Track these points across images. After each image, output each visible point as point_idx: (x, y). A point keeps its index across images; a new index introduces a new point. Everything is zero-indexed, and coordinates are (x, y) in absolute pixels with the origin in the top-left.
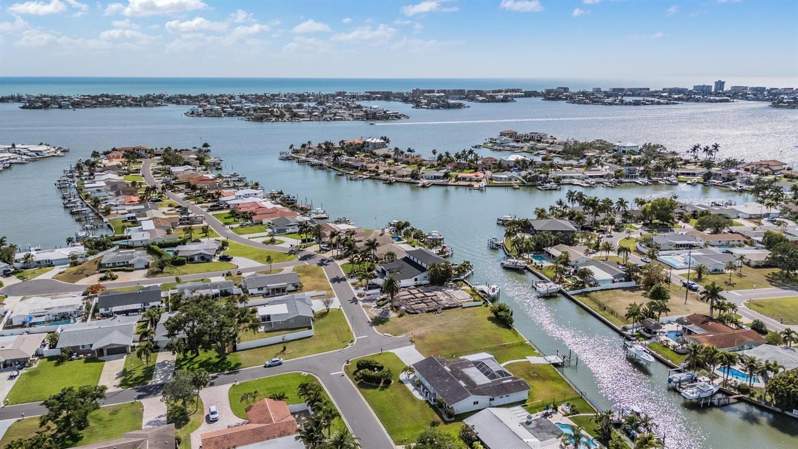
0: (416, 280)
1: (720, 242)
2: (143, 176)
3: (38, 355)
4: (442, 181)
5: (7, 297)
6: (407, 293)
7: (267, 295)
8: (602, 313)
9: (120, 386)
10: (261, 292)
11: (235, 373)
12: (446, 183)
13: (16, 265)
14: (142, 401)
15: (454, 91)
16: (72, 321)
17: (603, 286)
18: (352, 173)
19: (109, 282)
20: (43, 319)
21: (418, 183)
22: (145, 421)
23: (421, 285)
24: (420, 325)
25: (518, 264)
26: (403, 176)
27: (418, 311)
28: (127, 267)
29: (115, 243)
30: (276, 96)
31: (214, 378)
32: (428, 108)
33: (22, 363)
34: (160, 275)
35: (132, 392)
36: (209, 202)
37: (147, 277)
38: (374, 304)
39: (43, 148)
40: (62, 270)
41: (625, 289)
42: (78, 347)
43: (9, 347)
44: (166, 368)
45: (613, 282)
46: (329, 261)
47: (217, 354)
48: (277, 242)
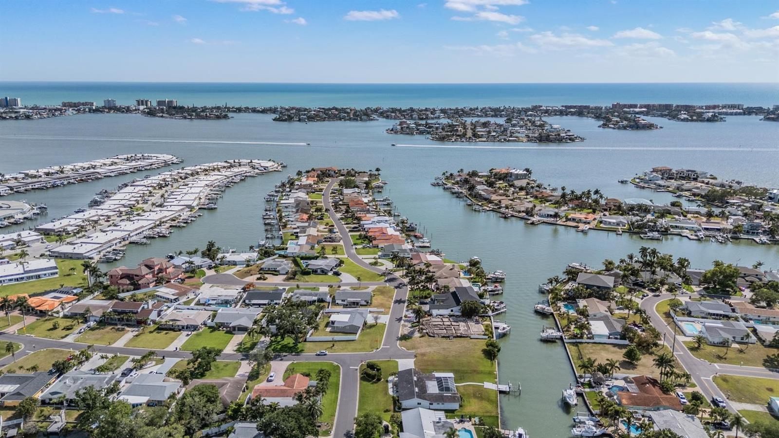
0: (452, 311)
1: (759, 316)
2: (323, 195)
3: (205, 324)
4: (553, 219)
5: (204, 283)
6: (440, 320)
7: (345, 306)
8: (576, 361)
9: (236, 351)
10: (343, 303)
11: (298, 355)
12: (555, 222)
13: (217, 262)
14: (242, 362)
15: (660, 105)
16: (229, 306)
17: (596, 340)
18: (480, 204)
19: (261, 281)
20: (214, 302)
21: (529, 220)
22: (238, 373)
23: (454, 316)
24: (430, 346)
25: (547, 310)
26: (520, 212)
27: (436, 335)
28: (275, 272)
29: (276, 252)
30: (474, 110)
31: (285, 356)
32: (614, 128)
33: (195, 328)
34: (292, 281)
35: (240, 355)
36: (354, 223)
37: (284, 281)
38: (410, 325)
39: (269, 164)
40: (240, 269)
41: (615, 345)
42: (224, 323)
43: (191, 317)
44: (263, 345)
45: (609, 338)
46: (404, 285)
47: (294, 342)
48: (379, 264)
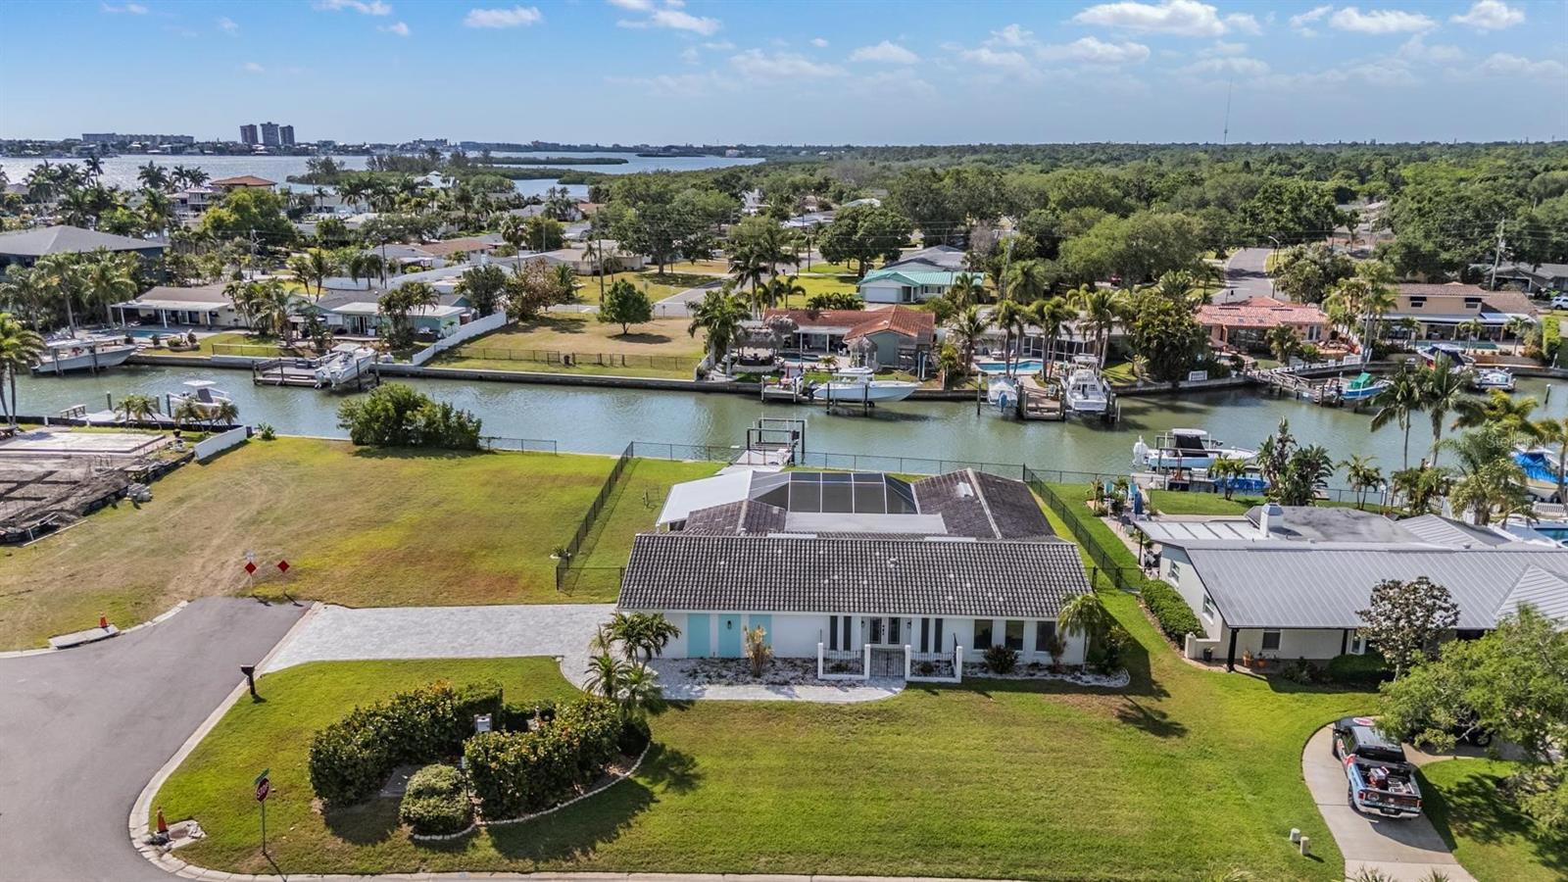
25: (99, 350)
45: (463, 321)
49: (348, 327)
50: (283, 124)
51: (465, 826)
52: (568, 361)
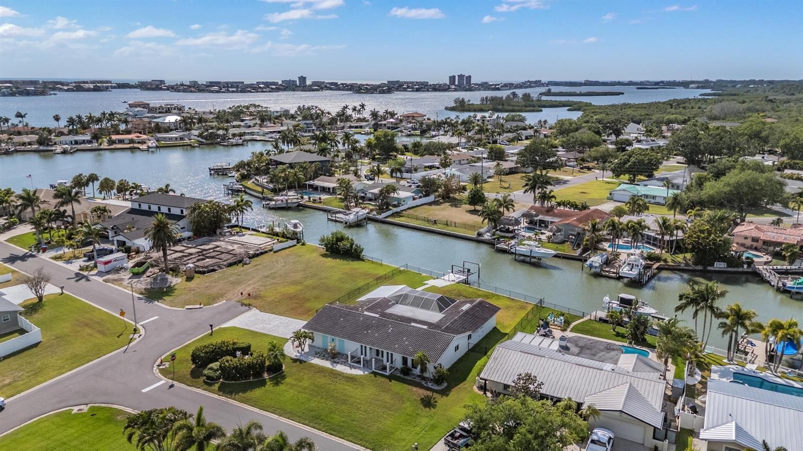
4: (90, 145)
12: (96, 148)
17: (408, 205)
21: (54, 150)
25: (289, 201)
27: (216, 268)
38: (127, 274)
45: (414, 199)
49: (373, 198)
50: (467, 75)
51: (216, 380)
52: (435, 222)
